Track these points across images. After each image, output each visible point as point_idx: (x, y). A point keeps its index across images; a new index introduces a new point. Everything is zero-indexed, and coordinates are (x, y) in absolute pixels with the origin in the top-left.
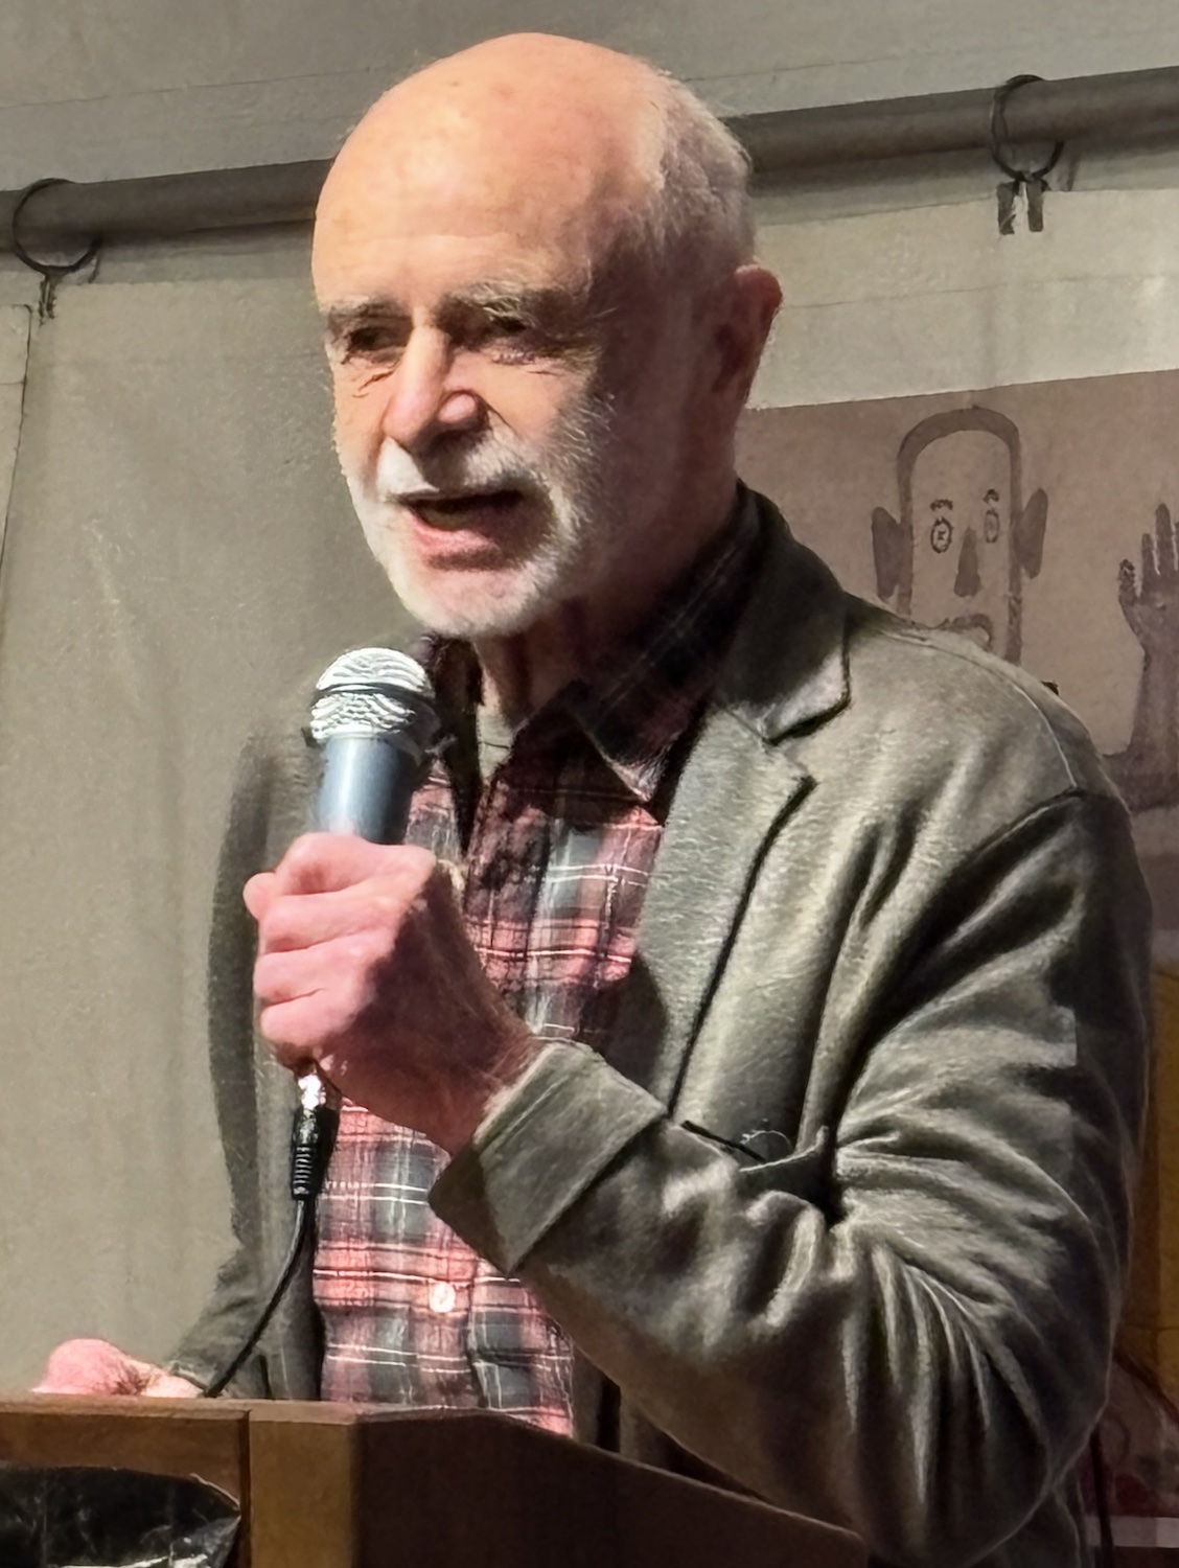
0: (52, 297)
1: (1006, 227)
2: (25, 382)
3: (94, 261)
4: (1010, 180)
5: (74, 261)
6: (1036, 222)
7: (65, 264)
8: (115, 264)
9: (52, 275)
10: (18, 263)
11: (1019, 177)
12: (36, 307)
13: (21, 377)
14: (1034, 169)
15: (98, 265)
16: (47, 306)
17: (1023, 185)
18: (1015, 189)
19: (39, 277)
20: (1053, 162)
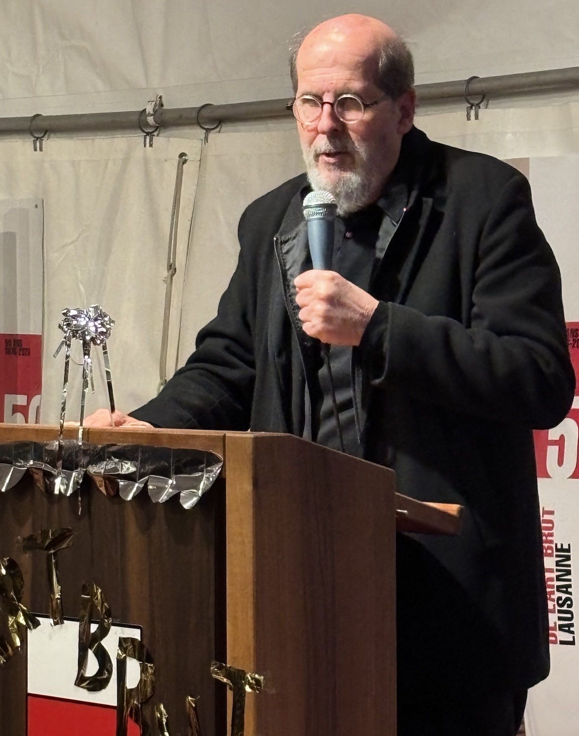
0: (208, 136)
1: (469, 118)
2: (200, 160)
3: (220, 126)
4: (470, 106)
5: (215, 126)
6: (477, 117)
7: (212, 127)
8: (225, 127)
9: (208, 131)
10: (199, 127)
11: (472, 105)
12: (204, 140)
13: (199, 159)
14: (477, 102)
15: (221, 128)
16: (206, 139)
17: (474, 108)
18: (471, 108)
19: (205, 131)
20: (482, 102)
